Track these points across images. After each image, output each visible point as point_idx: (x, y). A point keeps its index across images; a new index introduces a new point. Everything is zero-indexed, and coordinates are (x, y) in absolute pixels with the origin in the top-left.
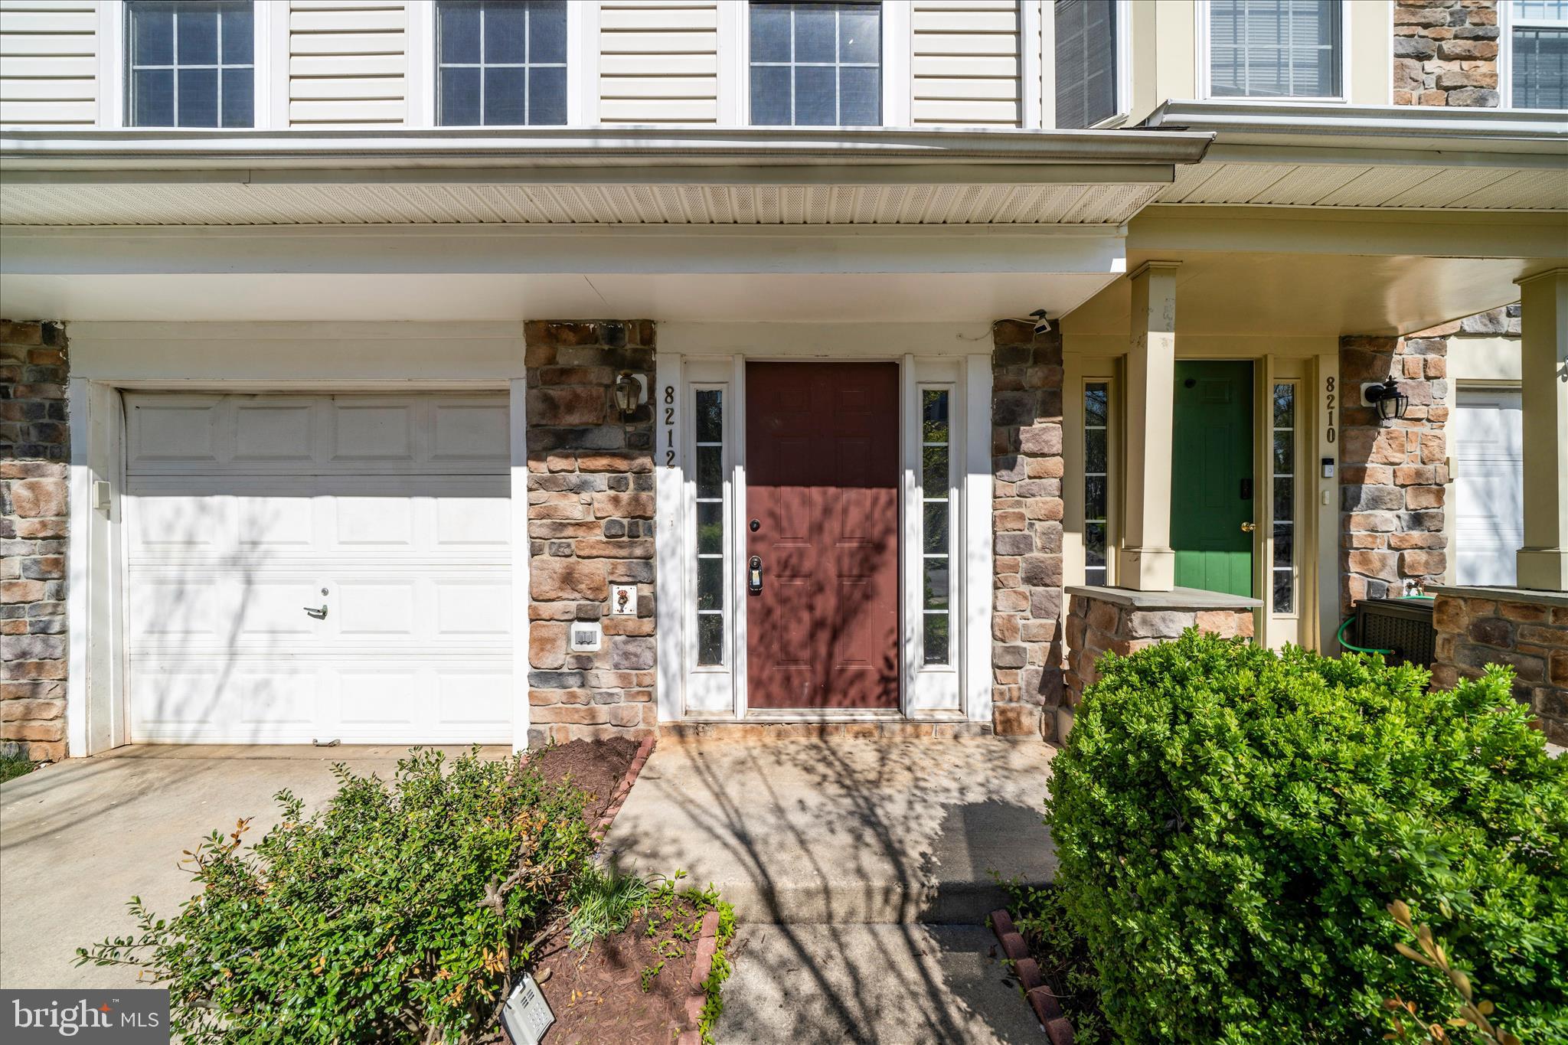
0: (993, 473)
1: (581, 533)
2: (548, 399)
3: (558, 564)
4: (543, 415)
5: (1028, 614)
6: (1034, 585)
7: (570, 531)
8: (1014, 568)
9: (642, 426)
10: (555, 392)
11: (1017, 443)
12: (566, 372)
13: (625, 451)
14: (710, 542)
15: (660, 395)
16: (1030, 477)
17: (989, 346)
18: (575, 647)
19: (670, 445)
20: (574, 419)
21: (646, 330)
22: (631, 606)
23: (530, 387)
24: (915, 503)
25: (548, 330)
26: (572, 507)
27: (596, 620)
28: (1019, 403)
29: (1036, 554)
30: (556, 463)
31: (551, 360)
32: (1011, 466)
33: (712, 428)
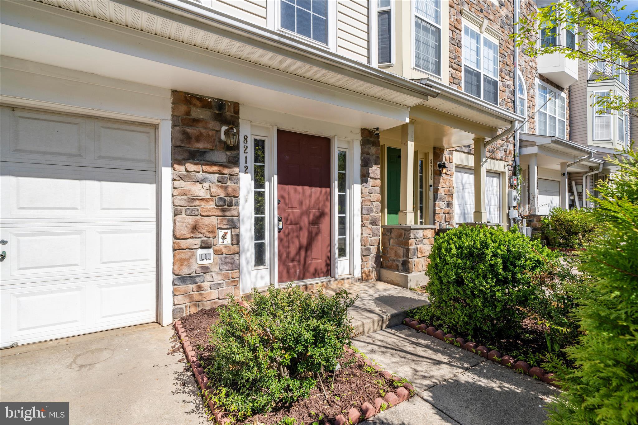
0: (361, 184)
1: (203, 203)
2: (185, 133)
3: (191, 220)
4: (182, 141)
5: (371, 236)
6: (373, 225)
7: (197, 203)
8: (367, 219)
9: (234, 153)
10: (189, 130)
11: (369, 174)
12: (196, 121)
13: (226, 164)
14: (259, 208)
15: (242, 139)
16: (372, 186)
17: (359, 137)
18: (201, 263)
19: (246, 163)
20: (200, 146)
21: (236, 106)
22: (228, 240)
23: (174, 126)
24: (336, 193)
25: (186, 97)
26: (199, 191)
27: (209, 247)
28: (369, 159)
29: (373, 214)
30: (191, 167)
31: (188, 113)
32: (366, 182)
33: (259, 157)
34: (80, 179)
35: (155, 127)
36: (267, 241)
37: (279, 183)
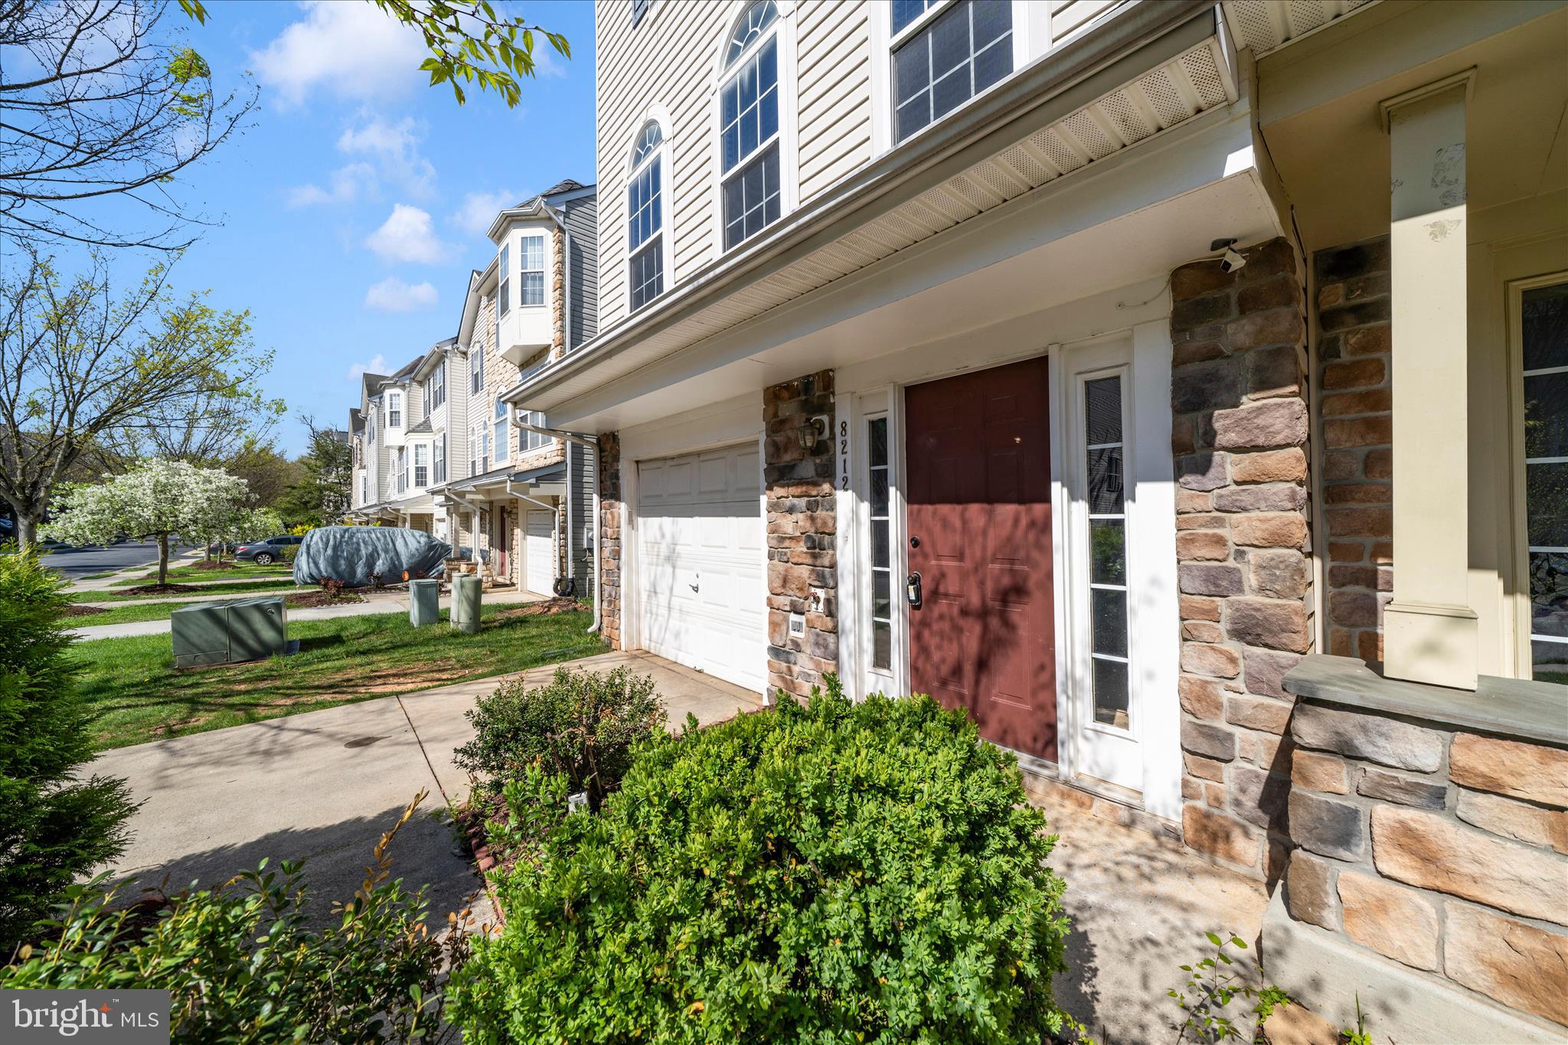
0: (1176, 480)
1: (793, 544)
2: (775, 444)
3: (783, 568)
4: (773, 456)
5: (1240, 684)
6: (1249, 643)
7: (787, 543)
8: (1213, 616)
9: (825, 457)
10: (778, 438)
12: (783, 422)
13: (816, 479)
14: (881, 550)
15: (838, 429)
16: (1237, 483)
17: (1165, 306)
18: (793, 633)
19: (845, 472)
20: (788, 457)
21: (828, 378)
22: (822, 605)
23: (767, 437)
24: (1078, 519)
25: (774, 393)
26: (788, 525)
27: (802, 614)
28: (1212, 377)
29: (1250, 598)
30: (779, 491)
31: (777, 414)
32: (1203, 467)
33: (878, 454)
34: (726, 516)
35: (756, 444)
37: (911, 502)
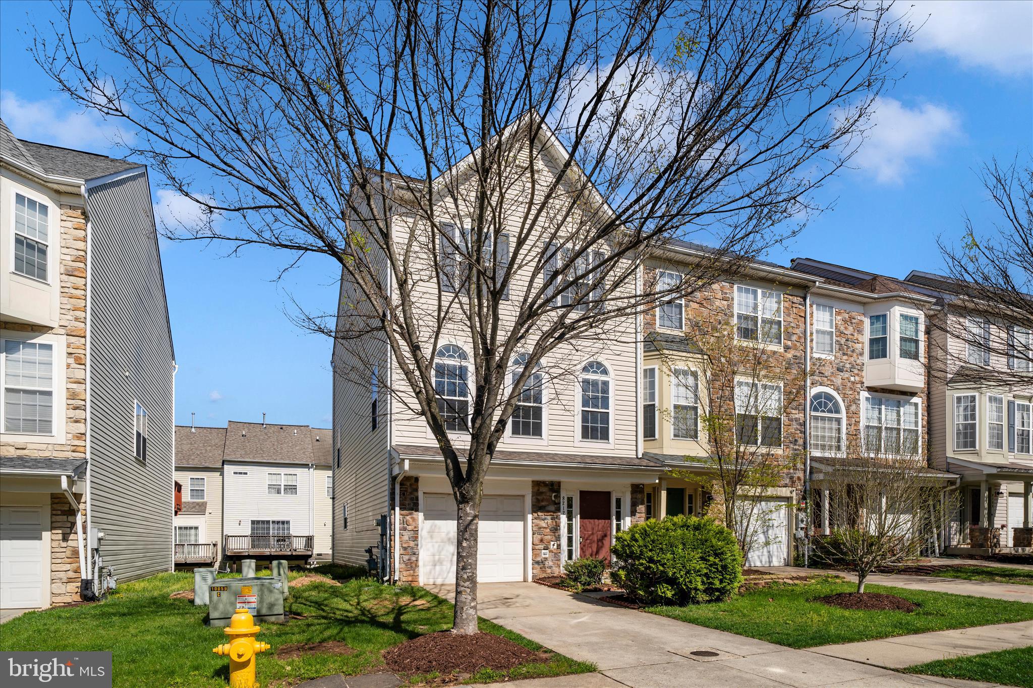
0: (630, 516)
1: (545, 529)
2: (537, 499)
3: (539, 537)
4: (536, 502)
7: (542, 529)
9: (558, 505)
10: (539, 497)
11: (636, 510)
12: (542, 493)
13: (555, 511)
14: (570, 530)
15: (562, 498)
16: (638, 517)
17: (630, 490)
18: (544, 556)
19: (563, 509)
20: (543, 504)
21: (559, 483)
22: (555, 547)
23: (532, 496)
24: (615, 522)
25: (538, 483)
26: (543, 524)
27: (547, 549)
28: (636, 501)
31: (538, 490)
32: (635, 515)
33: (570, 506)
35: (523, 496)
36: (574, 548)
37: (581, 518)
